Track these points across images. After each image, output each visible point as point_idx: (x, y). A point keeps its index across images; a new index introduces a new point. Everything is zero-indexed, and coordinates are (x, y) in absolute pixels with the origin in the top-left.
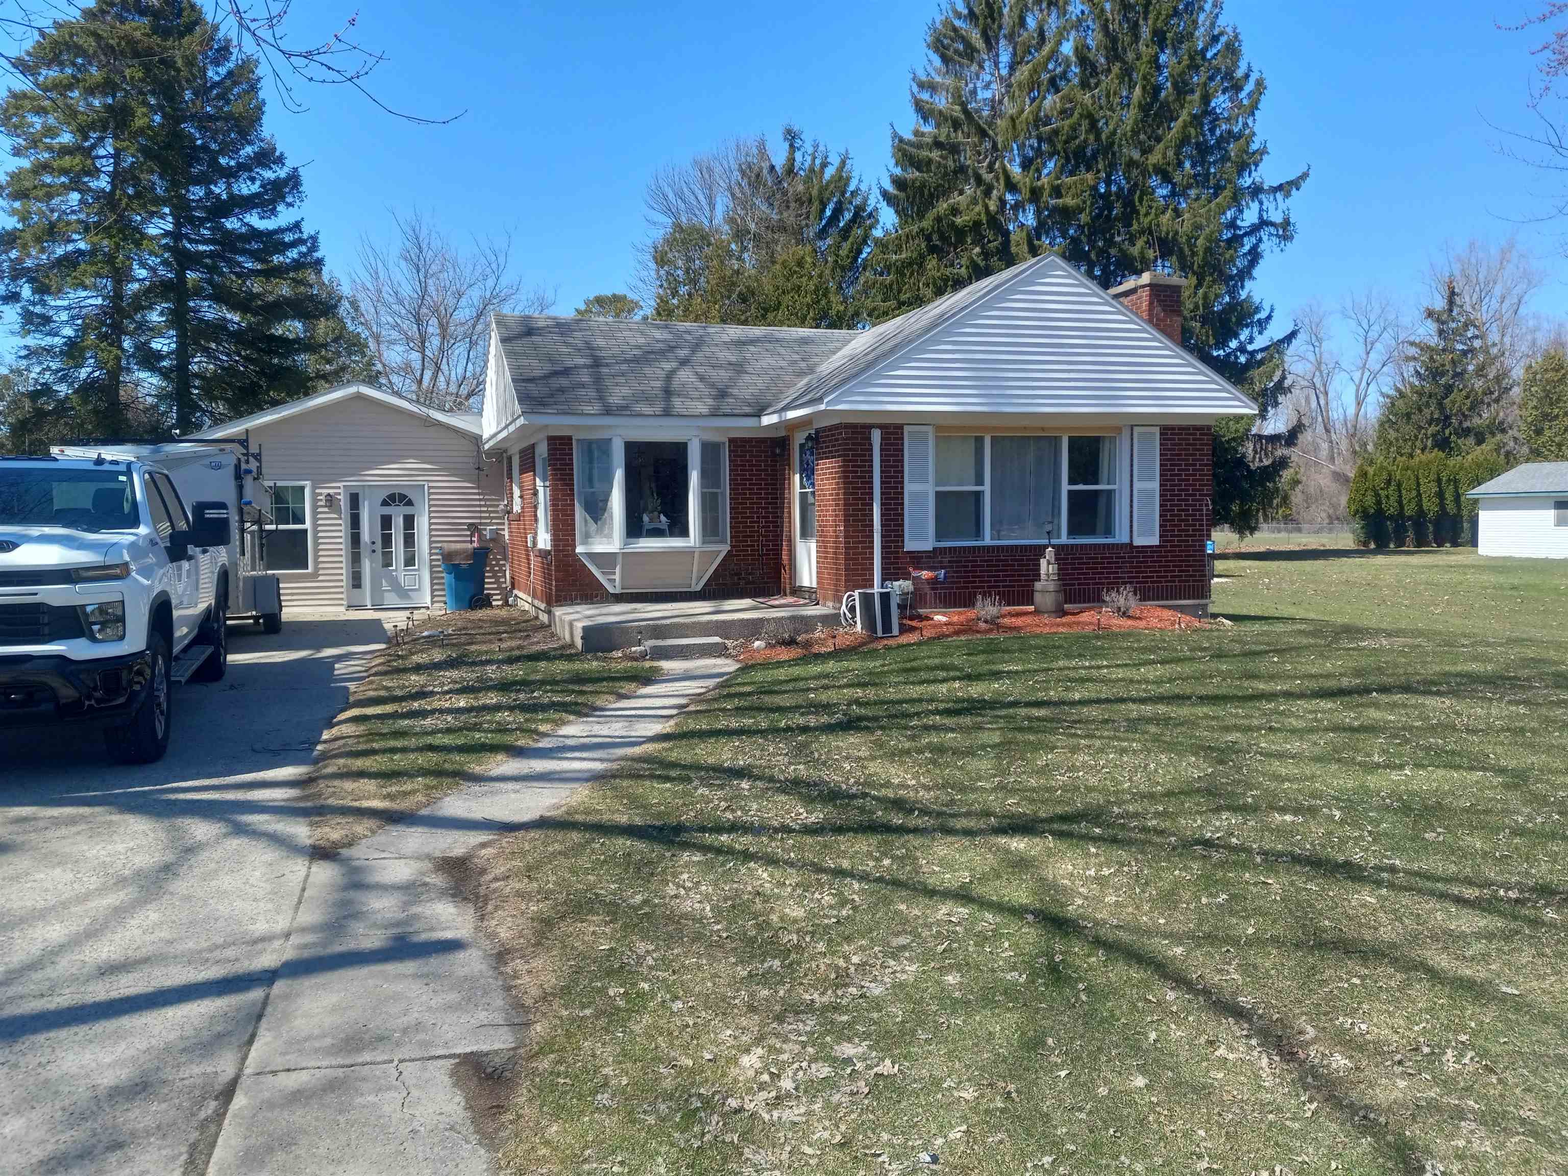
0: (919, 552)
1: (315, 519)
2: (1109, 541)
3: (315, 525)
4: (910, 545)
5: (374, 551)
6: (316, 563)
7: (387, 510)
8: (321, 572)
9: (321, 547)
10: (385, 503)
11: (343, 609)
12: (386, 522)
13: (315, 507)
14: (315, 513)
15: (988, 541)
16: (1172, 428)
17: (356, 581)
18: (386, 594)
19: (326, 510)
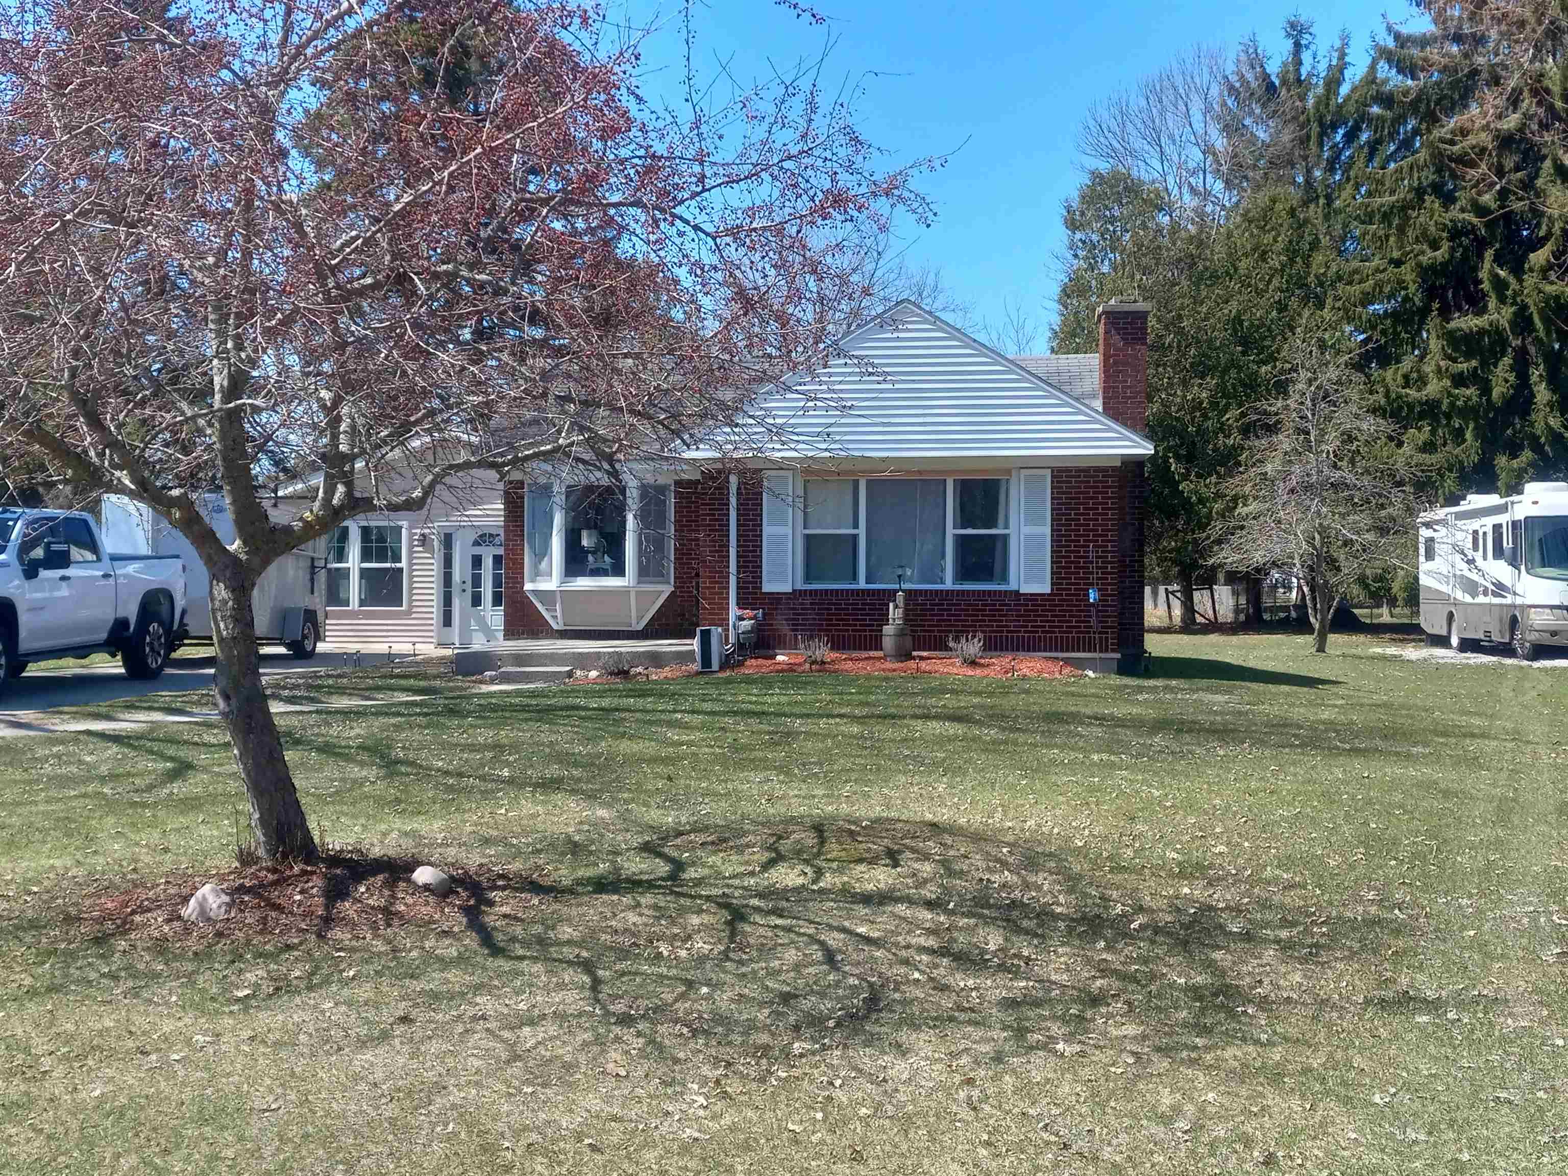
0: (778, 593)
1: (410, 558)
2: (1003, 587)
3: (411, 564)
4: (768, 587)
5: (464, 591)
6: (411, 601)
7: (477, 550)
8: (414, 610)
9: (415, 585)
10: (476, 543)
11: (432, 646)
12: (477, 561)
13: (411, 547)
14: (411, 552)
15: (862, 584)
16: (1067, 470)
17: (447, 621)
18: (474, 634)
19: (421, 549)
